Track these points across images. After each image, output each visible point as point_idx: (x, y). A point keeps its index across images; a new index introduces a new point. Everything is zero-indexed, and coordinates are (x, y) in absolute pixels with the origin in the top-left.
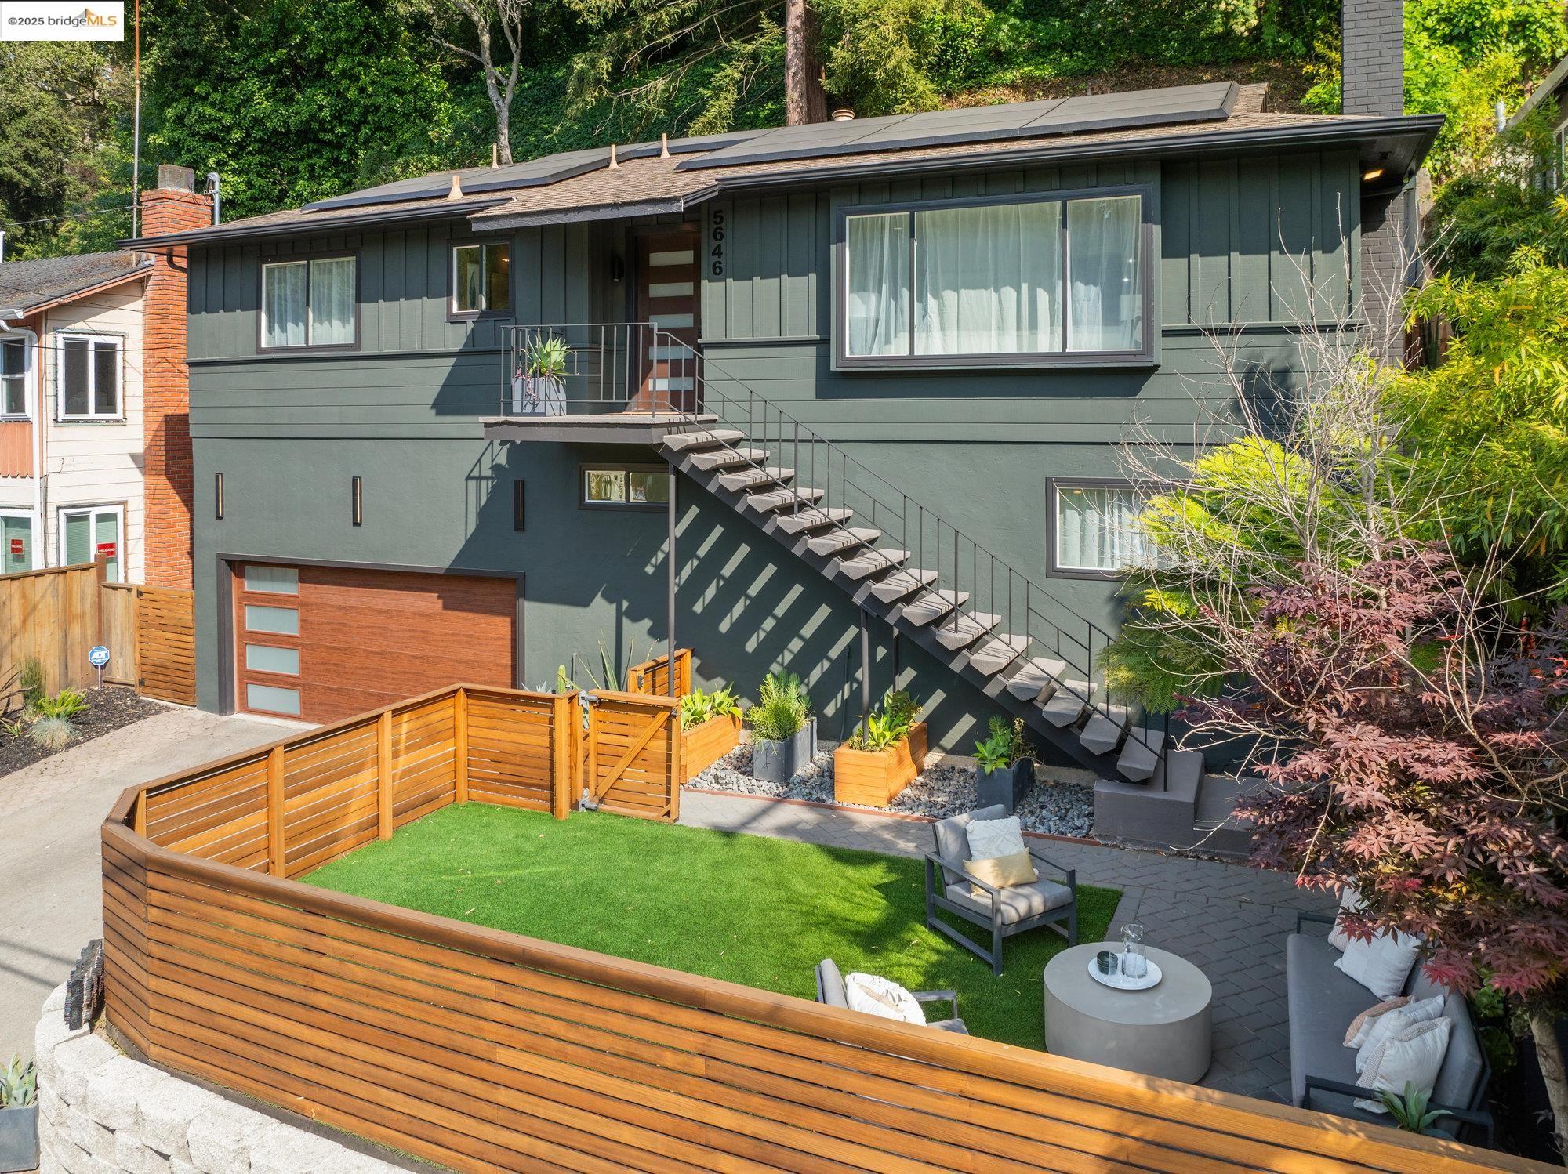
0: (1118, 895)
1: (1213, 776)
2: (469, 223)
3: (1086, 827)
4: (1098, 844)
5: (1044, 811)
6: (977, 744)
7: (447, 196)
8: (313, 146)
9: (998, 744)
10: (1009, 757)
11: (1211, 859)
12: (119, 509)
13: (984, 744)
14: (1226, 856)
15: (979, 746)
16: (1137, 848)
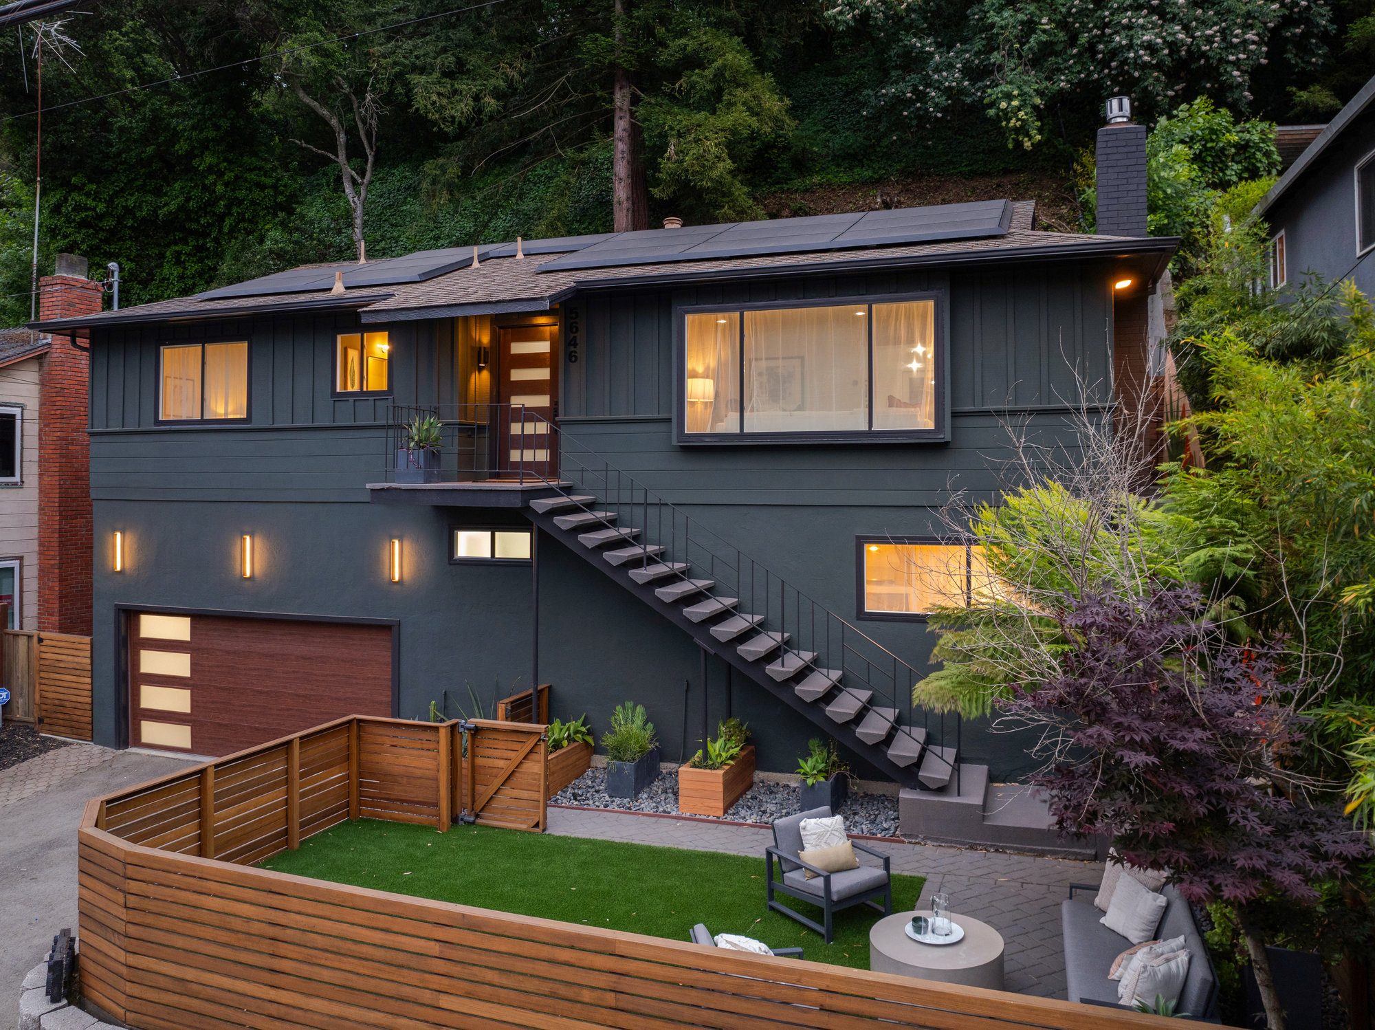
0: (922, 881)
1: (996, 785)
2: (358, 315)
3: (893, 828)
4: (903, 842)
5: (857, 817)
6: (800, 761)
7: (330, 289)
8: (178, 235)
9: (817, 761)
10: (827, 772)
11: (997, 851)
12: (15, 564)
13: (806, 761)
14: (1009, 848)
15: (801, 762)
16: (935, 844)
